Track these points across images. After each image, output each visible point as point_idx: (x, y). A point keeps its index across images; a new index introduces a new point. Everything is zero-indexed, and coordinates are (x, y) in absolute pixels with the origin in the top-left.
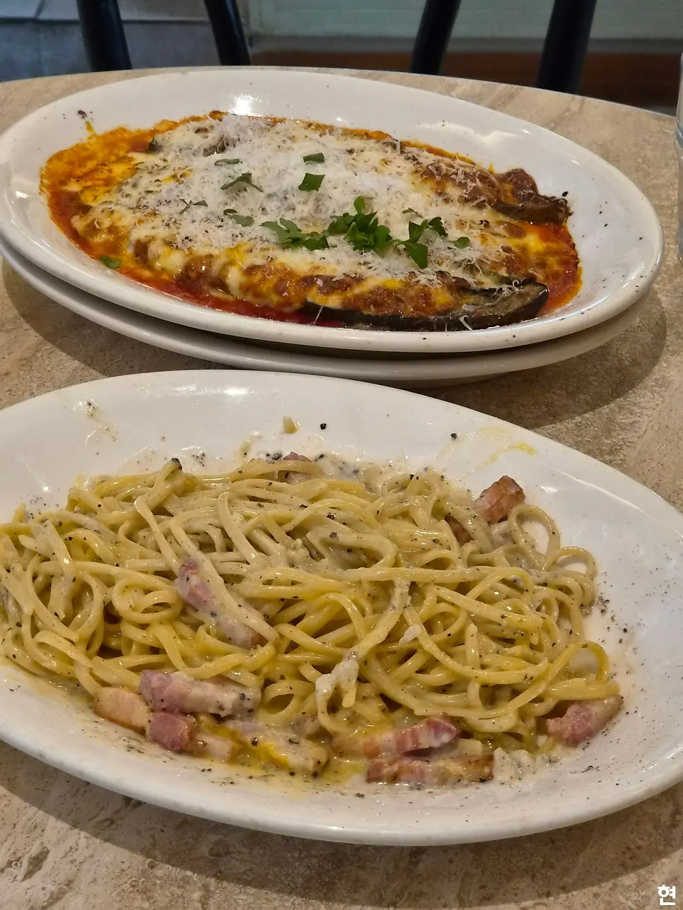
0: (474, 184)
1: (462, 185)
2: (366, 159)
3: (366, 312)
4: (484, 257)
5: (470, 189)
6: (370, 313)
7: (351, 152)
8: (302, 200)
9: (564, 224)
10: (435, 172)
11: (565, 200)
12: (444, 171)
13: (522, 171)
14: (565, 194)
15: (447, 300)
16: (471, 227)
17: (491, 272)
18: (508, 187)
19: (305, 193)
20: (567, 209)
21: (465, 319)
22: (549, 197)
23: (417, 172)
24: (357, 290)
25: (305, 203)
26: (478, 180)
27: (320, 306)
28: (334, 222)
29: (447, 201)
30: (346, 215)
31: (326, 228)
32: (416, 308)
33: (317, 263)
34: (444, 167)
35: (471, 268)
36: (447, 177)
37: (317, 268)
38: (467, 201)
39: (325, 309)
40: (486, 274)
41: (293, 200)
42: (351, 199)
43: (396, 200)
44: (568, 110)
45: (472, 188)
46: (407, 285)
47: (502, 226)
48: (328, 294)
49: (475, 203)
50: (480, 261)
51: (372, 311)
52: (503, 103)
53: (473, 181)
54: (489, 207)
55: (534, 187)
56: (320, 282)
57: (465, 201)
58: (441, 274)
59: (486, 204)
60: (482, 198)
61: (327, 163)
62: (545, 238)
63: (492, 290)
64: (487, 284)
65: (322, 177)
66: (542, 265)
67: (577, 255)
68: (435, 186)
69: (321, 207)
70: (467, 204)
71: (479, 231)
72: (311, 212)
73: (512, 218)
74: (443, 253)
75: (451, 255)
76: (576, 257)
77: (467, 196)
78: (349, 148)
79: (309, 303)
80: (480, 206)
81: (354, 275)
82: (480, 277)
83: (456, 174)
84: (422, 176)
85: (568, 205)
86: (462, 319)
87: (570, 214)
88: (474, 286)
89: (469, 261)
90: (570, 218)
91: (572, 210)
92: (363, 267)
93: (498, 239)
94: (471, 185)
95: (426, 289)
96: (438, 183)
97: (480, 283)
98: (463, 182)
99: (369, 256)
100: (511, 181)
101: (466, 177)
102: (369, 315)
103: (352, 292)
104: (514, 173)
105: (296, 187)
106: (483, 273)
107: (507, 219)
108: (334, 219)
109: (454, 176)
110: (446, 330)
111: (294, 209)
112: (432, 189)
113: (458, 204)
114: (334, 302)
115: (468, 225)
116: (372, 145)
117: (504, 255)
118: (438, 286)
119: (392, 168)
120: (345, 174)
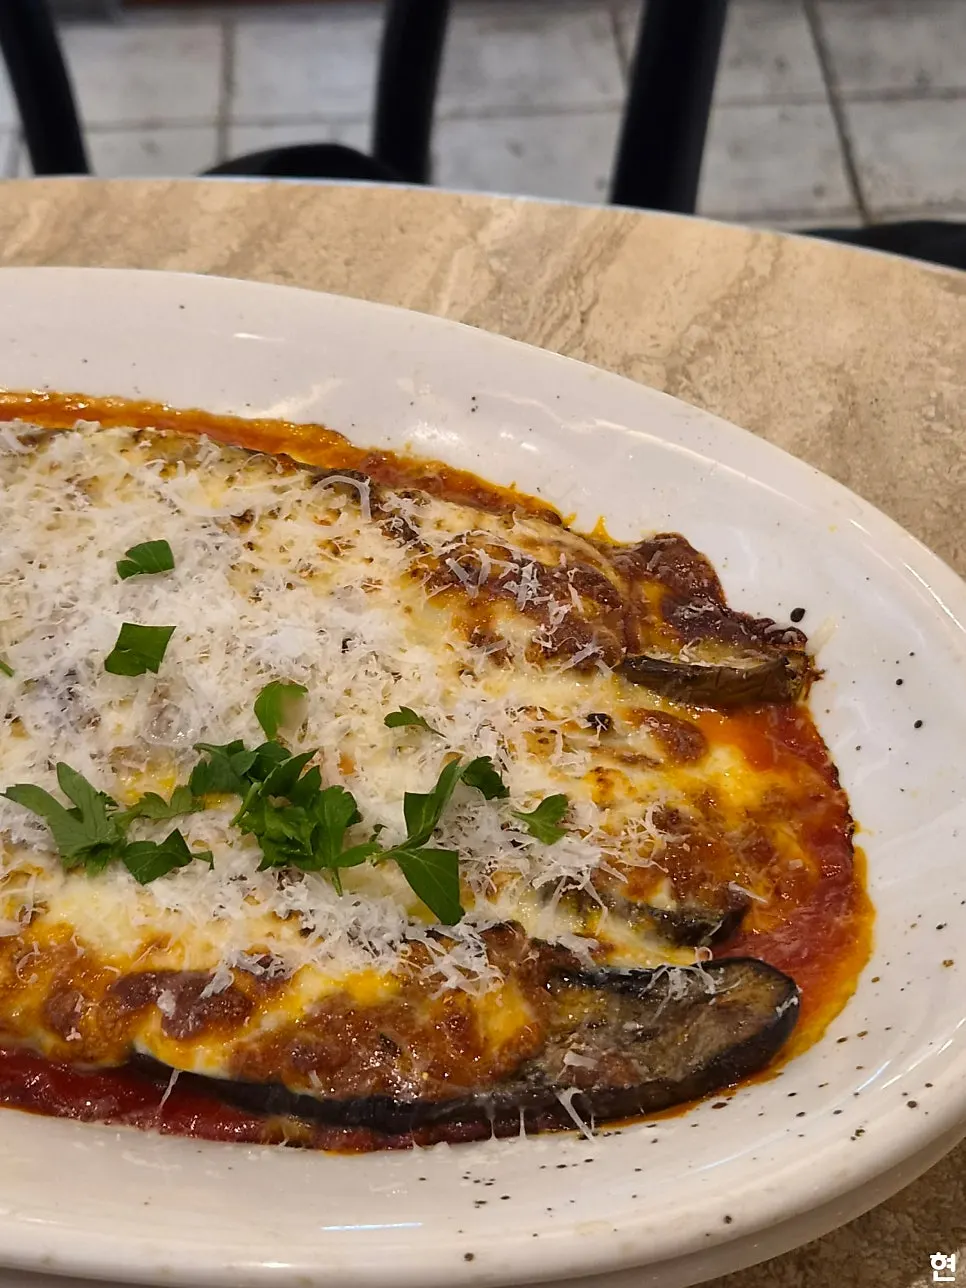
0: (565, 609)
1: (535, 611)
2: (282, 543)
3: (299, 1090)
4: (611, 861)
5: (556, 622)
6: (310, 1092)
7: (244, 519)
8: (118, 698)
9: (800, 702)
10: (464, 576)
11: (798, 632)
12: (486, 571)
13: (681, 542)
14: (798, 615)
15: (520, 1022)
16: (566, 749)
17: (634, 909)
18: (650, 592)
19: (122, 681)
20: (808, 660)
21: (575, 1099)
22: (756, 617)
23: (415, 573)
24: (271, 1019)
25: (124, 703)
26: (574, 592)
27: (171, 1070)
28: (203, 763)
29: (498, 659)
30: (237, 747)
31: (184, 780)
32: (436, 1071)
33: (160, 924)
34: (485, 559)
35: (578, 900)
36: (494, 586)
37: (158, 943)
38: (549, 655)
39: (185, 1076)
40: (622, 912)
41: (93, 696)
42: (245, 692)
43: (369, 679)
44: (750, 272)
45: (560, 619)
46: (411, 989)
47: (645, 728)
48: (191, 1038)
49: (571, 663)
50: (598, 875)
51: (315, 1086)
52: (599, 258)
53: (563, 597)
54: (608, 672)
55: (714, 589)
56: (167, 1004)
57: (543, 657)
58: (501, 936)
59: (600, 663)
60: (590, 649)
61: (181, 571)
62: (760, 759)
63: (639, 977)
64: (625, 949)
65: (167, 633)
66: (762, 853)
67: (848, 807)
68: (465, 615)
69: (168, 715)
70: (549, 665)
71: (588, 755)
72: (143, 733)
73: (669, 696)
74: (501, 855)
75: (522, 864)
76: (844, 814)
77: (549, 645)
78: (239, 511)
79: (139, 1055)
80: (586, 670)
81: (259, 971)
82: (606, 926)
83: (517, 577)
84: (429, 585)
85: (810, 648)
86: (565, 1098)
87: (817, 676)
88: (589, 964)
89: (570, 880)
90: (816, 686)
91: (820, 664)
92: (288, 931)
93: (640, 778)
94: (558, 610)
95: (461, 1001)
96: (473, 605)
97: (607, 948)
98: (537, 601)
99: (301, 894)
100: (655, 571)
101: (544, 583)
102: (305, 1098)
103: (258, 1026)
104: (662, 547)
105: (99, 659)
106: (612, 911)
107: (656, 702)
108: (204, 754)
109: (511, 585)
110: (522, 1131)
111: (95, 724)
112: (457, 623)
113: (528, 666)
114: (208, 1058)
115: (559, 740)
116: (296, 493)
117: (661, 840)
118: (493, 987)
119: (351, 570)
120: (227, 610)
